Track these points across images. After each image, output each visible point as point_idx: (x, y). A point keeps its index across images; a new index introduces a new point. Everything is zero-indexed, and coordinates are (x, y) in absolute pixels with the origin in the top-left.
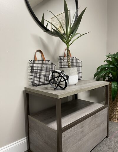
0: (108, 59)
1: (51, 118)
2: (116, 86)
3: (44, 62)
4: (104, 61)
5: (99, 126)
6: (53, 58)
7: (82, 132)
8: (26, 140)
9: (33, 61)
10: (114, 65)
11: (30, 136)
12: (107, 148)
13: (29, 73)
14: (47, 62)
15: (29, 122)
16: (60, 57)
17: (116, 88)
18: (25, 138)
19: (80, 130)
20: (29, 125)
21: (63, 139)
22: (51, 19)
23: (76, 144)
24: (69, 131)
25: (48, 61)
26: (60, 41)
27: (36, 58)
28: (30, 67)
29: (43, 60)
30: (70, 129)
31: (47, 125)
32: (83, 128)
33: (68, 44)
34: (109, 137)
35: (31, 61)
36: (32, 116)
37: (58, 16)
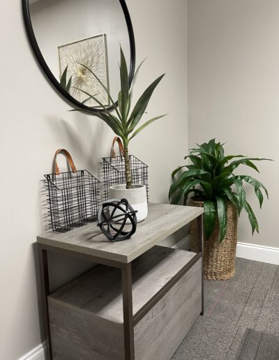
0: (193, 154)
1: (100, 296)
2: (212, 210)
3: (74, 175)
4: (185, 158)
5: (189, 296)
6: (90, 163)
7: (165, 314)
8: (42, 349)
9: (51, 176)
10: (206, 168)
11: (54, 340)
12: (205, 338)
13: (42, 204)
14: (79, 174)
15: (50, 311)
16: (104, 159)
17: (212, 214)
18: (41, 345)
19: (162, 312)
20: (51, 317)
21: (135, 339)
22: (59, 48)
23: (154, 342)
24: (143, 320)
25: (82, 171)
26: (102, 124)
27: (58, 169)
28: (44, 189)
29: (71, 170)
30: (146, 316)
31: (97, 315)
32: (165, 309)
33: (127, 138)
34: (205, 313)
35: (48, 175)
36: (56, 298)
37: (76, 44)
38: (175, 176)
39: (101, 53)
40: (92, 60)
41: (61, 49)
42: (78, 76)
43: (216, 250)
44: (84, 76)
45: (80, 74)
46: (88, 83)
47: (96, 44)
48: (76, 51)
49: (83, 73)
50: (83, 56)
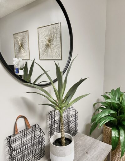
2: (116, 136)
17: (117, 139)
29: (27, 127)
37: (46, 27)
38: (96, 105)
39: (58, 32)
40: (54, 36)
41: (39, 29)
42: (47, 43)
43: (117, 156)
44: (50, 44)
45: (48, 42)
46: (51, 47)
47: (55, 28)
48: (46, 31)
49: (49, 42)
50: (50, 33)
